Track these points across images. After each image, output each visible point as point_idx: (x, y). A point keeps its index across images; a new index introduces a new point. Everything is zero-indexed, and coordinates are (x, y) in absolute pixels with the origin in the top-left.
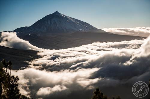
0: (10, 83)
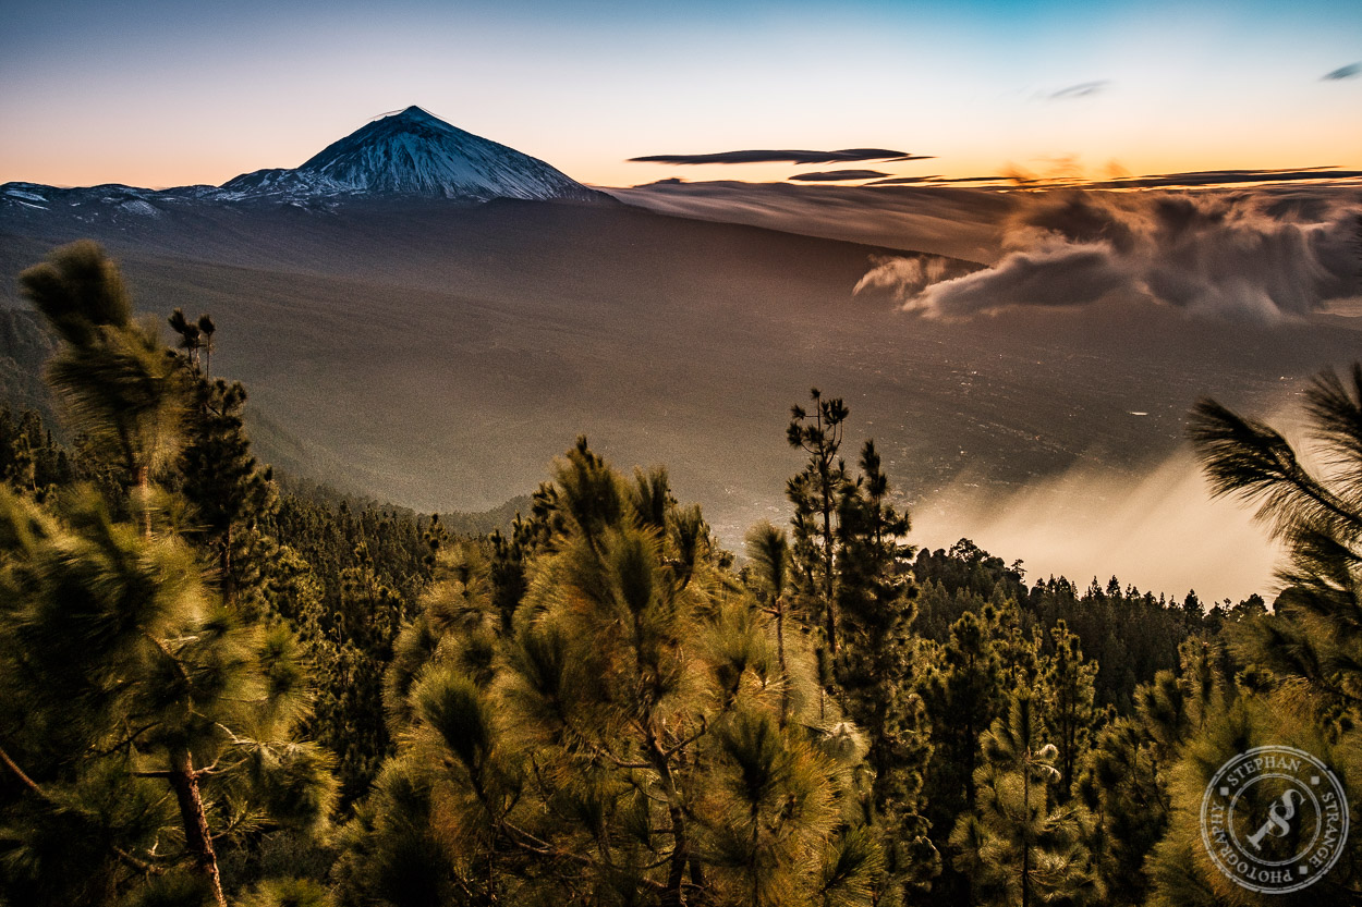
0: (209, 411)
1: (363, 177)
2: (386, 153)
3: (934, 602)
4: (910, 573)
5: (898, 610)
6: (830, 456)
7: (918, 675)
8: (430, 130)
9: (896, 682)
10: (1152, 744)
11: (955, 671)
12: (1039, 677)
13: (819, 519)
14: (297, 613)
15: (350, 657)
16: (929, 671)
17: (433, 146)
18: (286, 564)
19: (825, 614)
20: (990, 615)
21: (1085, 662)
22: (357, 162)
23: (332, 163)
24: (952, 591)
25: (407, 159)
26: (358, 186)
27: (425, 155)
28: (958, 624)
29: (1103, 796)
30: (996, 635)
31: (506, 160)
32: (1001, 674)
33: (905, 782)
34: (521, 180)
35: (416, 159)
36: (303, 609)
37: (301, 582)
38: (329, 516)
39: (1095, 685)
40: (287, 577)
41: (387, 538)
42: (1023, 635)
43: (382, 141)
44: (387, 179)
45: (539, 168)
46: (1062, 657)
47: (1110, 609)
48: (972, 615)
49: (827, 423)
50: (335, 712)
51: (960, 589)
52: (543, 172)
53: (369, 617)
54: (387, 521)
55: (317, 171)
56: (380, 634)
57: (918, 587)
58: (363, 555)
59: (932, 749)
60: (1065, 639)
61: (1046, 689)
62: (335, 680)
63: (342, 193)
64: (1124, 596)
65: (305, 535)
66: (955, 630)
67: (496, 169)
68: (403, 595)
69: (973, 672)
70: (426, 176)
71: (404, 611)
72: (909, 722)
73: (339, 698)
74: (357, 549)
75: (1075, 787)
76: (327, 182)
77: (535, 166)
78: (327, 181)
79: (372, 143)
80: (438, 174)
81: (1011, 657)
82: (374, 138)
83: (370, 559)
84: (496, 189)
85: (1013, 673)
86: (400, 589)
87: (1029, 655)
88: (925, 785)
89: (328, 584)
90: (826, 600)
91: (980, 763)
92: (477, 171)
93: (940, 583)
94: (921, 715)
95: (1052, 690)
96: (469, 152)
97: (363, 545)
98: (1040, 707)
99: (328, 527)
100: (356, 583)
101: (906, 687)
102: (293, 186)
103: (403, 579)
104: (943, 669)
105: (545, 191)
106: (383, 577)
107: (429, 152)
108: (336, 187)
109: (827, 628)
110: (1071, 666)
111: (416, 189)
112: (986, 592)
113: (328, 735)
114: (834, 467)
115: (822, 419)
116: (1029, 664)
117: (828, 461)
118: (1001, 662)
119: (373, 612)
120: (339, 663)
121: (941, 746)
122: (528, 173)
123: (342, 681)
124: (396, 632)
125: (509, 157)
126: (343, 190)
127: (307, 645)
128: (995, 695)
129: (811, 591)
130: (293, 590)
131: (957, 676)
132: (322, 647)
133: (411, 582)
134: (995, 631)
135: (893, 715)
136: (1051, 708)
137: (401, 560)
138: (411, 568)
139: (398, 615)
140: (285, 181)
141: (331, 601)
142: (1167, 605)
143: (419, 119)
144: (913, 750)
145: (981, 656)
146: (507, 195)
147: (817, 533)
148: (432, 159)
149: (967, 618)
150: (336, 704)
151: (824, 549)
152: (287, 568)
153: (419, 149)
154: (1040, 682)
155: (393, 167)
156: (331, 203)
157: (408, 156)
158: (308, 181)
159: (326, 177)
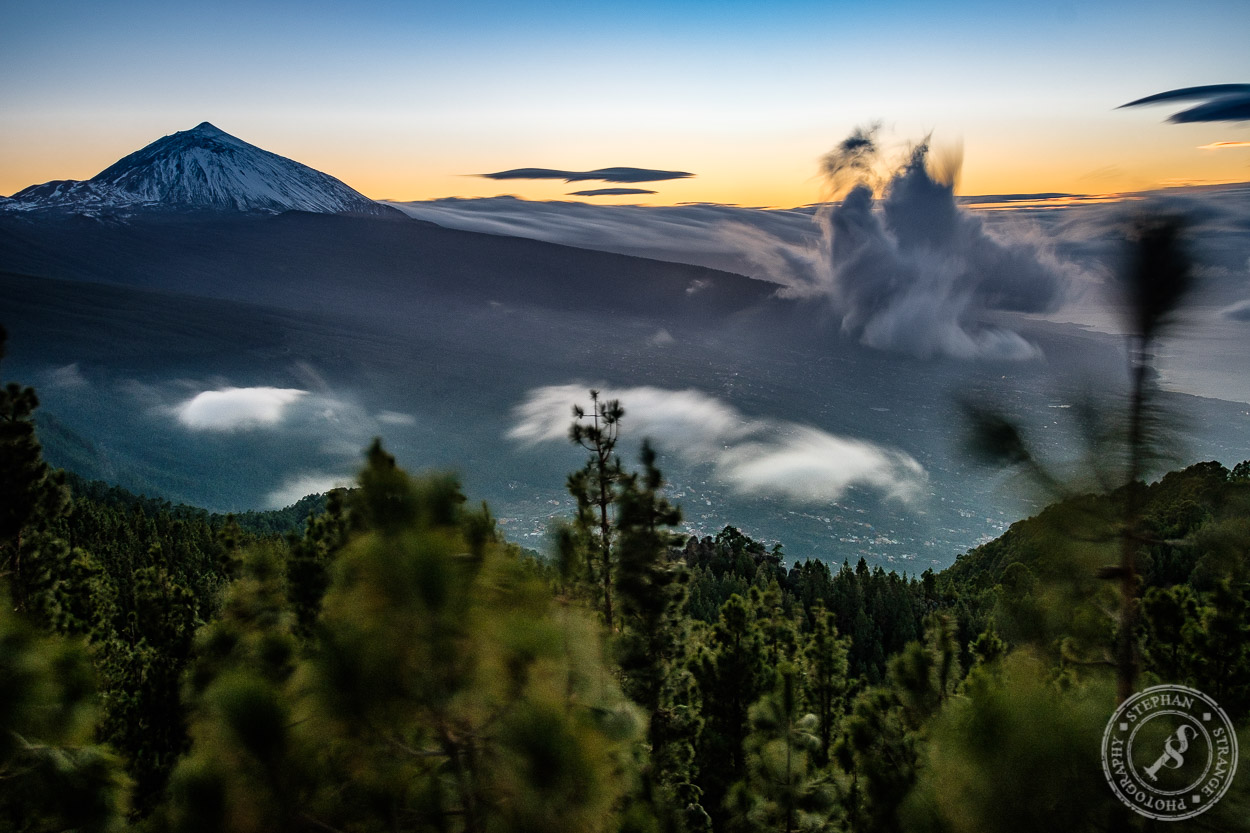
1: (156, 189)
2: (178, 166)
3: (703, 586)
4: (682, 559)
5: (672, 593)
6: (606, 453)
7: (690, 652)
8: (222, 145)
9: (670, 661)
10: (900, 708)
11: (723, 649)
12: (799, 651)
13: (597, 511)
14: (90, 613)
15: (145, 655)
16: (700, 650)
17: (225, 160)
18: (80, 566)
19: (603, 599)
20: (755, 597)
21: (839, 637)
22: (150, 175)
23: (124, 176)
24: (719, 576)
25: (200, 173)
26: (150, 197)
27: (217, 169)
28: (725, 606)
29: (856, 757)
30: (760, 614)
31: (297, 175)
32: (765, 651)
33: (679, 753)
34: (311, 194)
35: (208, 173)
36: (95, 610)
37: (95, 584)
38: (122, 518)
39: (849, 658)
40: (80, 579)
41: (182, 539)
42: (784, 614)
43: (174, 155)
44: (179, 191)
45: (328, 183)
46: (820, 633)
47: (860, 588)
48: (738, 597)
49: (605, 422)
50: (129, 709)
51: (726, 572)
52: (332, 186)
53: (163, 615)
54: (180, 521)
55: (110, 183)
56: (173, 632)
57: (688, 571)
58: (157, 555)
59: (702, 721)
60: (823, 616)
61: (805, 662)
62: (128, 679)
63: (134, 205)
64: (871, 574)
65: (98, 537)
66: (724, 611)
67: (287, 184)
68: (197, 592)
69: (739, 650)
70: (218, 190)
71: (198, 608)
72: (682, 698)
73: (132, 695)
74: (151, 550)
75: (830, 751)
76: (119, 194)
77: (325, 181)
78: (119, 192)
79: (165, 157)
80: (230, 188)
81: (775, 635)
82: (167, 152)
83: (164, 560)
84: (287, 203)
85: (775, 648)
86: (194, 588)
87: (790, 632)
88: (697, 755)
89: (121, 585)
90: (604, 587)
91: (747, 732)
92: (268, 184)
93: (708, 568)
94: (693, 690)
95: (811, 662)
96: (261, 167)
97: (158, 545)
98: (801, 678)
99: (122, 528)
100: (149, 583)
101: (680, 665)
102: (84, 197)
103: (197, 577)
104: (713, 647)
105: (335, 205)
106: (177, 576)
107: (221, 167)
108: (128, 198)
109: (605, 612)
110: (827, 640)
111: (208, 201)
112: (749, 574)
113: (121, 733)
114: (611, 464)
115: (600, 419)
116: (790, 640)
117: (604, 457)
118: (765, 640)
119: (167, 610)
120: (133, 662)
121: (711, 718)
122: (318, 188)
123: (135, 679)
124: (191, 629)
125: (300, 173)
126: (135, 202)
127: (100, 644)
128: (759, 669)
129: (591, 579)
130: (86, 591)
131: (727, 654)
132: (115, 646)
133: (205, 580)
134: (759, 610)
135: (667, 692)
136: (810, 680)
137: (194, 558)
138: (206, 566)
139: (191, 613)
140: (76, 192)
141: (125, 601)
142: (909, 582)
143: (210, 134)
144: (686, 723)
145: (746, 634)
146: (297, 208)
147: (595, 523)
148: (224, 173)
149: (734, 600)
150: (130, 702)
151: (602, 538)
152: (80, 570)
153: (211, 163)
154: (800, 657)
155: (186, 180)
156: (124, 214)
157: (200, 170)
158: (100, 192)
159: (118, 189)
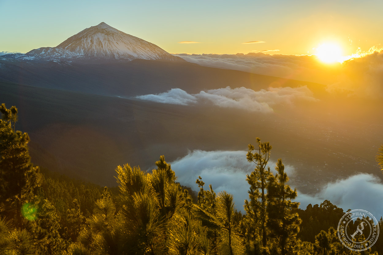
1: (82, 51)
2: (91, 41)
8: (109, 32)
14: (49, 227)
17: (111, 38)
22: (80, 44)
23: (70, 45)
26: (79, 53)
27: (107, 42)
35: (103, 44)
36: (51, 226)
37: (51, 215)
40: (45, 212)
43: (90, 36)
44: (91, 51)
49: (263, 152)
52: (154, 49)
54: (88, 190)
63: (73, 57)
67: (136, 48)
70: (107, 51)
74: (74, 201)
76: (68, 53)
77: (151, 47)
79: (86, 37)
80: (112, 49)
82: (87, 35)
84: (135, 55)
89: (62, 215)
92: (128, 48)
96: (125, 41)
99: (64, 192)
102: (54, 54)
105: (155, 57)
107: (109, 41)
108: (71, 54)
111: (103, 55)
114: (266, 170)
115: (261, 151)
117: (263, 167)
122: (149, 50)
125: (141, 43)
130: (48, 217)
140: (50, 52)
141: (63, 222)
143: (105, 27)
146: (140, 58)
147: (259, 197)
148: (110, 43)
151: (261, 203)
153: (105, 39)
155: (94, 46)
156: (69, 61)
157: (100, 42)
158: (60, 52)
159: (67, 50)
